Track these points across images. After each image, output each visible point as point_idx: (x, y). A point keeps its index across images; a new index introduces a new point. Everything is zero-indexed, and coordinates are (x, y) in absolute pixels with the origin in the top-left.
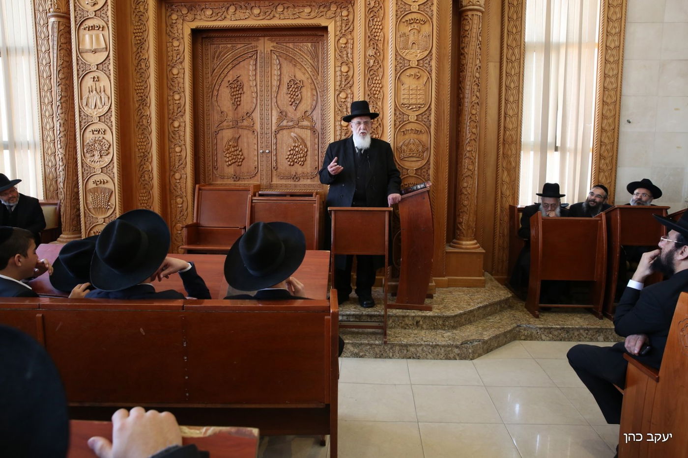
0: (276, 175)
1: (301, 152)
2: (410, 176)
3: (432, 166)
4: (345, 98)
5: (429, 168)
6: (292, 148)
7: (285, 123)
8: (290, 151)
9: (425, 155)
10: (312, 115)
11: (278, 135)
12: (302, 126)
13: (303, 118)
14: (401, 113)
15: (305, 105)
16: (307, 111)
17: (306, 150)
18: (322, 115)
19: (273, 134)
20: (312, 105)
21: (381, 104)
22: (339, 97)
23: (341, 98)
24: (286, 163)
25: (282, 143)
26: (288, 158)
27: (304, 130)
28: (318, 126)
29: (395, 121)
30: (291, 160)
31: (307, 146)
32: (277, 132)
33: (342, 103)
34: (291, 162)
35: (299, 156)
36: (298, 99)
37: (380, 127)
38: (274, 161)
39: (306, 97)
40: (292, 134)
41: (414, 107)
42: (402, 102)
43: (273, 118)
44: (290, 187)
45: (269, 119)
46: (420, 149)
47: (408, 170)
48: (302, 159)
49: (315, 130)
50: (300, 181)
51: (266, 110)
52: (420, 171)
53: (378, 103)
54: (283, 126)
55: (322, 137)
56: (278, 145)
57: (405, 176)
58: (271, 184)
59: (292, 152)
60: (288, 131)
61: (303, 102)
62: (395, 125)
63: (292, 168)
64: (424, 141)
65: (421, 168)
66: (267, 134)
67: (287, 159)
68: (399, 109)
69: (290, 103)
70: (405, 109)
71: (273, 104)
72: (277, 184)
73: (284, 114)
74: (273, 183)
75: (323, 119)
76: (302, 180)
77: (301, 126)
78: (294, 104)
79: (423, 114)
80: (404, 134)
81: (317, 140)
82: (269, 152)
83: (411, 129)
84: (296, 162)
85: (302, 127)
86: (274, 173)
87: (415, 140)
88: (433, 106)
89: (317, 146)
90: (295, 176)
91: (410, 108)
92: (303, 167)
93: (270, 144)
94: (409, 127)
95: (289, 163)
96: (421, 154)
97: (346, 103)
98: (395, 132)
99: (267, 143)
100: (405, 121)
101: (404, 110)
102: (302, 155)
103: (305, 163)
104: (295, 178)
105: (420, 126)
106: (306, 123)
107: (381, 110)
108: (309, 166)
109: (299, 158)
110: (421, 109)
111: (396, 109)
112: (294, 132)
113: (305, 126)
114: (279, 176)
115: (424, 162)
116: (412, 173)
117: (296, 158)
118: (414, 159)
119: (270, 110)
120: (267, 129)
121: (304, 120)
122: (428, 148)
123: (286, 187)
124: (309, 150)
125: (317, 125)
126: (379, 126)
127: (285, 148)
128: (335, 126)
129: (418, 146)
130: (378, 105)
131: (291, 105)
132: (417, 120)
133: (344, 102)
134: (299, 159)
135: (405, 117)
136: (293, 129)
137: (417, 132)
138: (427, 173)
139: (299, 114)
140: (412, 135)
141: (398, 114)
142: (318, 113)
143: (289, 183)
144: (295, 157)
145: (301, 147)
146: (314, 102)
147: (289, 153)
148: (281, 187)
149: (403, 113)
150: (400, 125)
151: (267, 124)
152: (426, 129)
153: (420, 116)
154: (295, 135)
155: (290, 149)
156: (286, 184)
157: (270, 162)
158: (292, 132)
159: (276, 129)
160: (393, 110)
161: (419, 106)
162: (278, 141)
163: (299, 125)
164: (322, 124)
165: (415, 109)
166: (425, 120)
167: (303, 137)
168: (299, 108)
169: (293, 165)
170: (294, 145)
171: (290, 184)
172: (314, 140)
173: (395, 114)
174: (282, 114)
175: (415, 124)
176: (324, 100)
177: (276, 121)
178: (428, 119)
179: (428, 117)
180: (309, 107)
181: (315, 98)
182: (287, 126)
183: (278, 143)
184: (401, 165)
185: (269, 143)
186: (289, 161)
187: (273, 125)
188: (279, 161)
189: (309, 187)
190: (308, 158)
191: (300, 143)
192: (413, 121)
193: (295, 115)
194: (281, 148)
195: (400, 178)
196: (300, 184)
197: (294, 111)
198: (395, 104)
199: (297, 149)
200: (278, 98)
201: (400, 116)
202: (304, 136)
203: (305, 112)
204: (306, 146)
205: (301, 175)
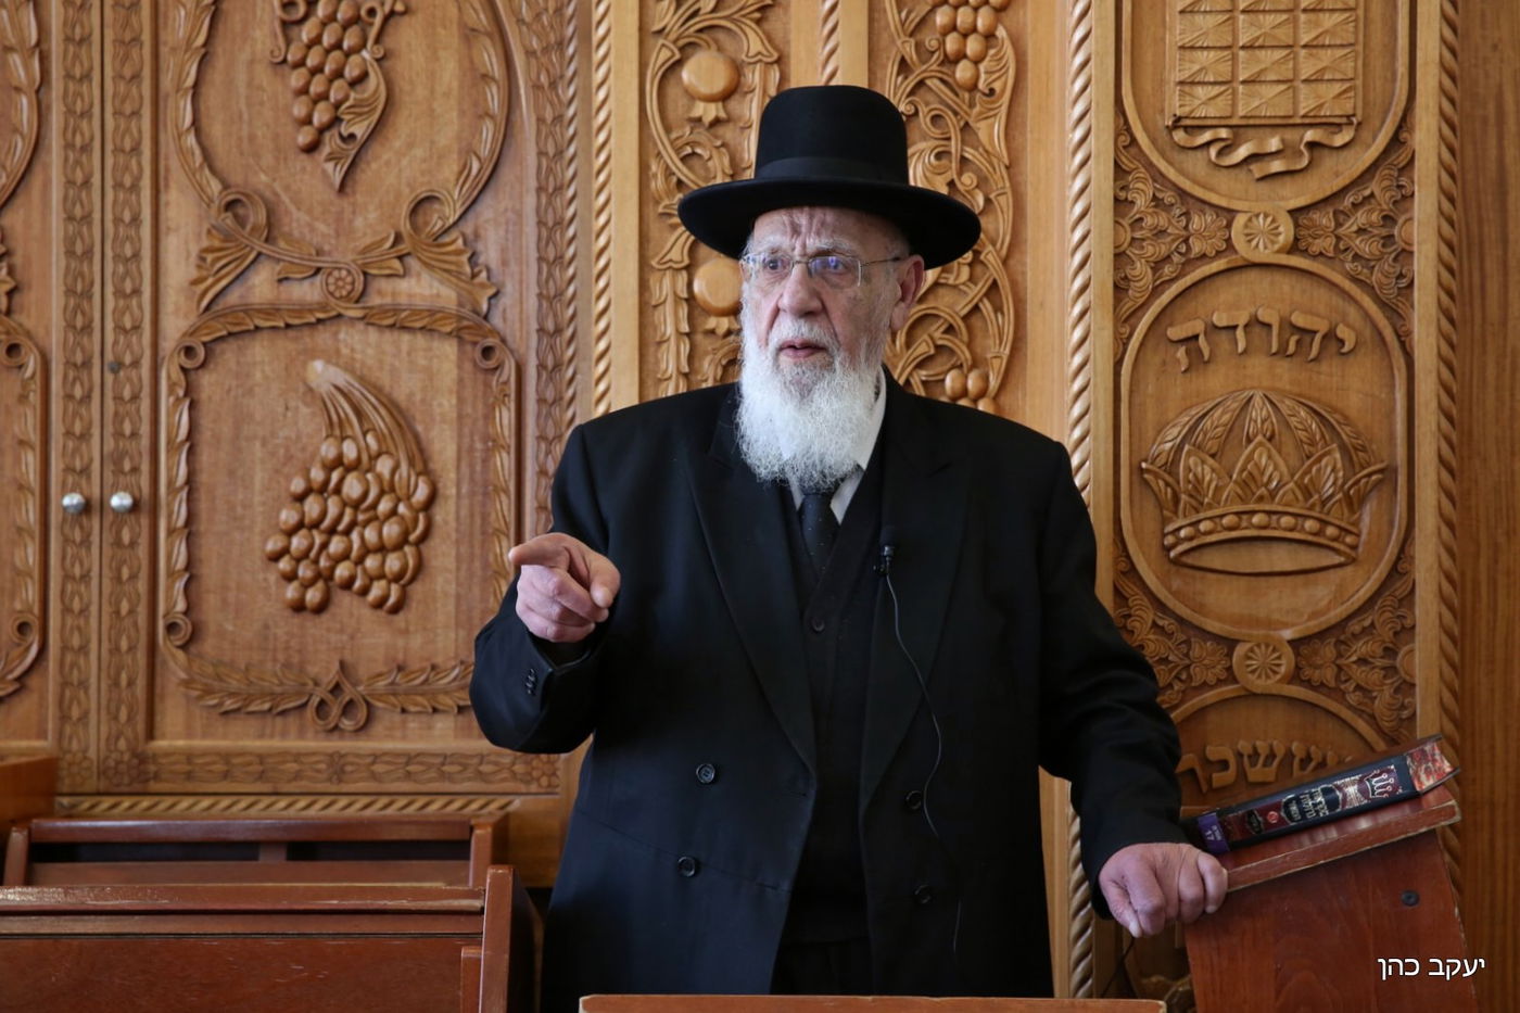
0: (187, 683)
1: (384, 506)
2: (1251, 696)
3: (1427, 609)
4: (725, 97)
5: (1406, 632)
6: (317, 475)
7: (261, 286)
8: (300, 498)
9: (1366, 520)
10: (468, 227)
11: (207, 382)
12: (396, 310)
13: (404, 247)
14: (1168, 197)
15: (419, 152)
16: (430, 199)
17: (421, 493)
18: (551, 227)
19: (169, 372)
20: (469, 151)
21: (998, 127)
22: (673, 92)
23: (692, 96)
24: (271, 594)
25: (236, 437)
26: (285, 551)
27: (406, 337)
28: (517, 316)
29: (1119, 257)
30: (305, 571)
31: (435, 465)
32: (198, 356)
33: (702, 135)
34: (307, 585)
35: (370, 534)
36: (360, 110)
37: (998, 309)
38: (171, 574)
39: (421, 92)
40: (318, 365)
41: (1274, 144)
42: (1175, 105)
43: (173, 246)
44: (297, 776)
45: (136, 255)
46: (1330, 473)
47: (1230, 643)
48: (393, 563)
49: (490, 341)
50: (378, 728)
51: (118, 185)
52: (1329, 651)
53: (982, 129)
54: (248, 310)
55: (550, 395)
56: (205, 457)
57: (1210, 696)
58: (142, 759)
59: (312, 507)
60: (286, 345)
61: (405, 124)
62: (1120, 289)
63: (315, 627)
64: (1353, 413)
65: (1336, 633)
66: (118, 366)
67: (275, 557)
68: (1150, 166)
69: (305, 136)
70: (1197, 164)
71: (168, 140)
72: (189, 756)
73: (258, 216)
74: (161, 744)
75: (552, 261)
76: (387, 718)
77: (384, 311)
78: (331, 143)
79: (1349, 200)
80: (1197, 362)
81: (506, 416)
82: (135, 507)
83: (1254, 323)
84: (348, 584)
85: (397, 321)
86: (175, 663)
87: (1286, 406)
88: (1426, 138)
89: (504, 462)
90: (336, 689)
91: (1242, 152)
92: (400, 618)
93: (145, 442)
94: (1230, 304)
95: (291, 592)
96: (1339, 515)
97: (727, 133)
98: (1121, 343)
99: (118, 434)
100: (1203, 257)
101: (1192, 172)
102: (391, 530)
103: (417, 590)
104: (335, 710)
105: (1322, 297)
106: (422, 288)
107: (1000, 180)
108: (445, 611)
109: (366, 551)
110: (1329, 162)
111: (1126, 163)
112: (332, 357)
113: (416, 312)
114: (208, 691)
115: (1363, 584)
116: (1265, 672)
117: (345, 556)
118: (1282, 558)
119: (146, 182)
120: (119, 328)
121: (412, 262)
122: (1389, 472)
123: (261, 776)
124: (449, 489)
125: (506, 301)
126: (987, 307)
127: (259, 477)
128: (645, 308)
129: (1308, 453)
130: (977, 145)
131: (311, 148)
132: (1294, 248)
133: (717, 122)
134: (371, 562)
135: (1197, 222)
136: (323, 337)
137: (1298, 342)
138: (1391, 670)
139: (371, 220)
140: (1258, 365)
141: (1141, 202)
142: (519, 214)
143: (293, 744)
144: (336, 545)
145: (384, 466)
146: (488, 131)
147: (288, 516)
148: (226, 775)
149: (1183, 194)
150: (1156, 291)
151: (119, 293)
152: (1367, 315)
153: (1324, 219)
154: (341, 378)
155: (298, 485)
156: (261, 757)
157: (142, 585)
158: (312, 354)
159: (192, 333)
160: (1103, 171)
161: (1310, 135)
162: (206, 422)
163: (374, 300)
164: (551, 298)
165: (1277, 166)
166: (1365, 247)
167: (400, 395)
168: (367, 174)
169: (321, 608)
170: (328, 450)
171: (297, 756)
172: (489, 417)
173: (1121, 204)
174: (240, 221)
175: (1285, 283)
176: (558, 118)
177: (194, 274)
178: (1388, 239)
179: (1388, 220)
180: (450, 170)
181: (494, 98)
182: (272, 310)
183: (205, 436)
184: (1171, 602)
185: (134, 435)
186: (290, 577)
187: (173, 298)
188: (210, 572)
189: (443, 776)
190: (443, 554)
191: (380, 439)
192: (1264, 254)
193: (342, 229)
194: (231, 473)
195: (1161, 716)
196: (376, 757)
197: (331, 195)
198: (1123, 127)
199: (353, 488)
200: (212, 96)
201: (1162, 220)
202: (405, 388)
203: (420, 205)
204: (421, 461)
205: (381, 684)
